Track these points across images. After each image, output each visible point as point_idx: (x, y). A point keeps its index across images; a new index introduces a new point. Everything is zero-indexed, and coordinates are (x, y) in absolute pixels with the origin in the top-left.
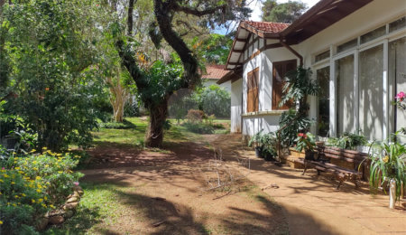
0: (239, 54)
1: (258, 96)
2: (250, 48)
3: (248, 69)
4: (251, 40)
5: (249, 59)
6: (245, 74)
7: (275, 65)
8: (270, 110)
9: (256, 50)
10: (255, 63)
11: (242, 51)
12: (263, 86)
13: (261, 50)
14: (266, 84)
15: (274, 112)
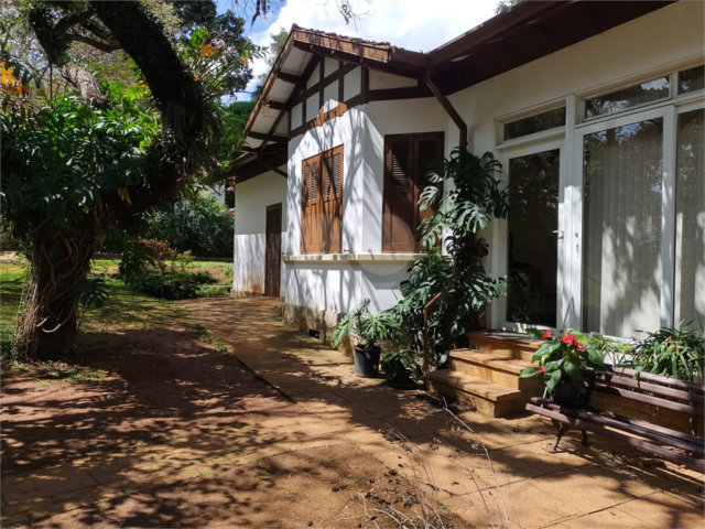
0: (275, 113)
1: (339, 215)
2: (313, 100)
3: (305, 149)
4: (314, 80)
5: (308, 126)
6: (296, 163)
7: (391, 142)
8: (377, 251)
9: (334, 104)
10: (331, 135)
11: (285, 107)
12: (359, 192)
13: (351, 104)
14: (366, 187)
15: (388, 255)
